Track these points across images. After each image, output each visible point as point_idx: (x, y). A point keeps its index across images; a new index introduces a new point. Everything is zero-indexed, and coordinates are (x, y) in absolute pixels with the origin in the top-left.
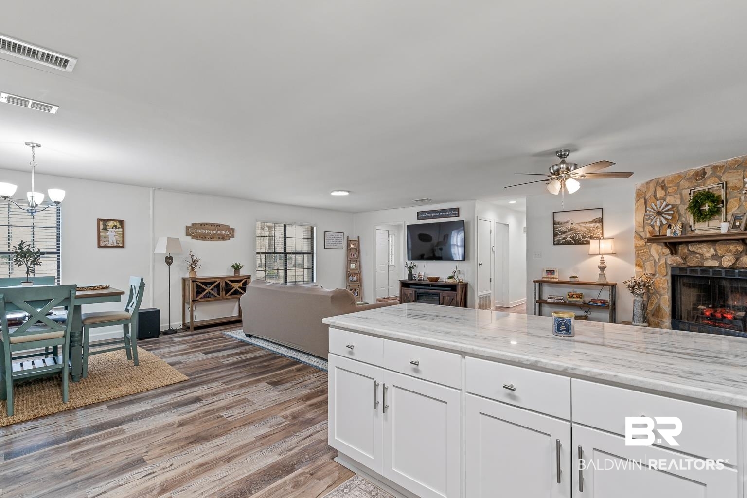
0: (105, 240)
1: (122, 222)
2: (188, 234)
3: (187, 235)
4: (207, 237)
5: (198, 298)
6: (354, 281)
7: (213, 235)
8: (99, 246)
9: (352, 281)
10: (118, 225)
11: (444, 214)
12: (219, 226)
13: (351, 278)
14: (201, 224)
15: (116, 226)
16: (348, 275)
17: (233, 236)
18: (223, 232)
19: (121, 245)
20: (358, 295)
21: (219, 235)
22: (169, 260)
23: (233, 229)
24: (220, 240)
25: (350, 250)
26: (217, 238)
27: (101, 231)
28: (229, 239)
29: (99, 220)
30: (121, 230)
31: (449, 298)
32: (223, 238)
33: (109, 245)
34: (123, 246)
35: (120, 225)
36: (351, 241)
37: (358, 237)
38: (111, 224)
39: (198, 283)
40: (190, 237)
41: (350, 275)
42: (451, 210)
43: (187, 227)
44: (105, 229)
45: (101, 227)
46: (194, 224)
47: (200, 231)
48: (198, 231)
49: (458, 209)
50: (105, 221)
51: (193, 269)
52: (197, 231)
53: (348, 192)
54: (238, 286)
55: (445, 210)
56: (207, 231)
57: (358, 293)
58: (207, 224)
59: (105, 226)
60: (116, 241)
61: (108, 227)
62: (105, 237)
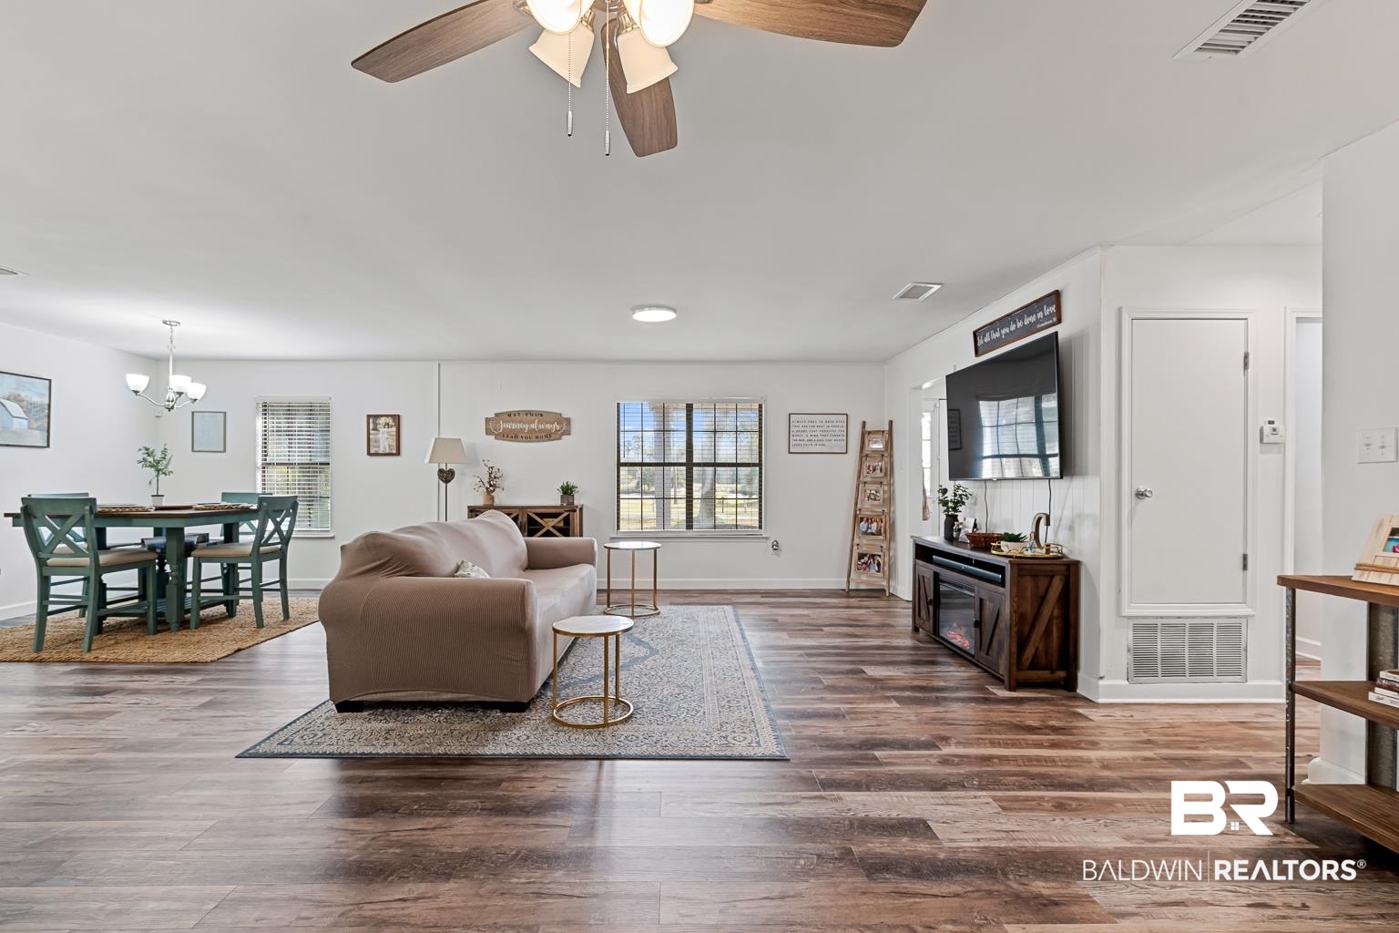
0: (375, 444)
1: (397, 418)
2: (488, 432)
3: (487, 434)
4: (520, 435)
6: (872, 534)
7: (531, 431)
9: (865, 533)
10: (391, 423)
11: (1027, 322)
12: (541, 415)
13: (863, 526)
15: (388, 424)
16: (858, 519)
17: (568, 433)
18: (548, 426)
19: (394, 452)
20: (879, 571)
21: (541, 430)
22: (446, 476)
23: (568, 421)
24: (544, 441)
25: (867, 456)
26: (537, 437)
27: (371, 432)
28: (560, 439)
29: (369, 416)
30: (394, 429)
32: (549, 436)
33: (381, 452)
34: (398, 453)
35: (394, 421)
36: (869, 432)
37: (891, 422)
38: (382, 421)
40: (493, 437)
41: (862, 519)
42: (1040, 304)
43: (488, 420)
44: (375, 429)
45: (371, 426)
46: (497, 415)
47: (509, 426)
48: (506, 427)
49: (1056, 297)
50: (377, 417)
51: (489, 492)
52: (503, 426)
54: (553, 524)
55: (1029, 309)
56: (519, 426)
57: (879, 564)
58: (519, 413)
59: (375, 424)
60: (390, 446)
61: (379, 426)
62: (375, 442)
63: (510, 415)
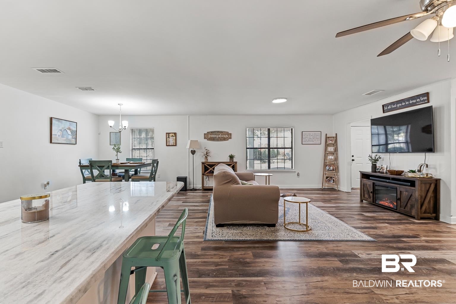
0: (169, 142)
1: (175, 134)
2: (205, 138)
3: (204, 139)
4: (215, 139)
5: (205, 173)
6: (331, 170)
7: (219, 138)
8: (167, 145)
9: (328, 170)
10: (174, 135)
11: (411, 102)
12: (222, 132)
13: (327, 168)
14: (212, 132)
15: (173, 136)
16: (325, 165)
17: (231, 138)
18: (224, 136)
19: (175, 145)
20: (334, 182)
21: (222, 137)
22: (193, 152)
23: (231, 134)
24: (223, 141)
25: (328, 145)
26: (221, 140)
27: (167, 138)
28: (228, 140)
29: (167, 133)
30: (175, 137)
31: (407, 193)
32: (225, 139)
33: (170, 145)
34: (176, 145)
35: (175, 135)
36: (329, 137)
37: (336, 134)
38: (171, 135)
39: (205, 165)
40: (207, 140)
41: (327, 166)
42: (418, 96)
43: (205, 134)
44: (169, 137)
45: (167, 137)
46: (208, 132)
47: (212, 136)
49: (427, 94)
50: (169, 133)
51: (206, 157)
52: (210, 136)
53: (286, 99)
55: (412, 98)
56: (215, 136)
57: (334, 180)
58: (215, 132)
59: (169, 136)
60: (173, 143)
61: (170, 136)
62: (169, 141)
63: (212, 133)
